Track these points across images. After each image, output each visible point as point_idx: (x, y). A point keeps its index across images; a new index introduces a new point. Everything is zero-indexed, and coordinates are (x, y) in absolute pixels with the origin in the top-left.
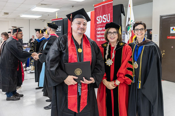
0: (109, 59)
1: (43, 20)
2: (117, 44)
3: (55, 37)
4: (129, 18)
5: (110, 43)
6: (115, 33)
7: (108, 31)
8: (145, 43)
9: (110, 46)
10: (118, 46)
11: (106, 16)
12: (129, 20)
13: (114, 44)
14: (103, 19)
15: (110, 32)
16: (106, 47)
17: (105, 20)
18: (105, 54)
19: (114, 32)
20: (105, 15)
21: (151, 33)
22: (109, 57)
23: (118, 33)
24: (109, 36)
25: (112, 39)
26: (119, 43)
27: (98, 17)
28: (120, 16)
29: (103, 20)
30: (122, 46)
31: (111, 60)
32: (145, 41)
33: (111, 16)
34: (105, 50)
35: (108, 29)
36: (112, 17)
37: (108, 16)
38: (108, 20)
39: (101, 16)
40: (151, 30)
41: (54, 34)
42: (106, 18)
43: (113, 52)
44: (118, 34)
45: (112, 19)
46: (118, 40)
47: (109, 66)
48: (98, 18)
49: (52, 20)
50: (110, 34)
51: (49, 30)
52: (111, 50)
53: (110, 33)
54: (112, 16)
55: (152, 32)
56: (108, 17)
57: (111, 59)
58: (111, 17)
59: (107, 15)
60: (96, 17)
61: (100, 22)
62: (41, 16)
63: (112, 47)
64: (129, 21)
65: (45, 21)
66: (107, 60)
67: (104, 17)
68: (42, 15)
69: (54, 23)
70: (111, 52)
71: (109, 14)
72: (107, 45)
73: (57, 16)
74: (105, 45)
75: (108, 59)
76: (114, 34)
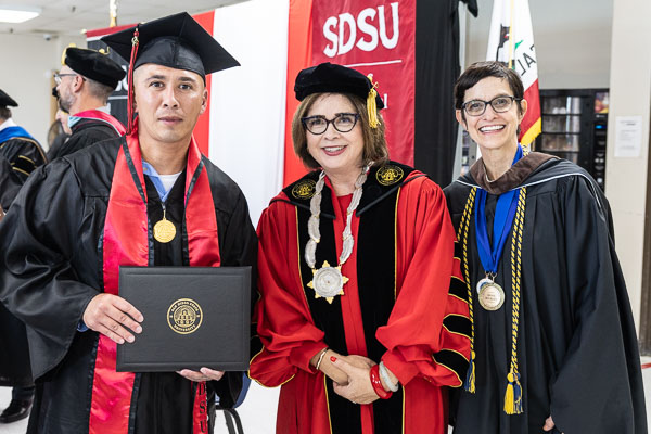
0: (326, 264)
1: (47, 36)
2: (363, 179)
3: (105, 130)
4: (504, 31)
5: (326, 178)
6: (344, 120)
7: (306, 113)
8: (527, 170)
9: (328, 192)
10: (371, 186)
11: (377, 16)
12: (504, 39)
13: (347, 182)
14: (360, 34)
15: (319, 119)
16: (307, 202)
17: (368, 39)
18: (305, 238)
19: (343, 117)
20: (370, 12)
21: (602, 108)
22: (328, 253)
23: (360, 118)
24: (313, 139)
25: (330, 154)
26: (373, 170)
27: (332, 21)
28: (454, 16)
29: (357, 40)
30: (394, 185)
31: (339, 268)
32: (527, 165)
33: (408, 16)
34: (305, 215)
35: (308, 100)
36: (412, 19)
37: (388, 13)
38: (390, 35)
39: (346, 17)
40: (599, 95)
41: (99, 114)
42: (378, 27)
43: (345, 224)
44: (362, 125)
45: (413, 33)
46: (364, 155)
47: (330, 300)
48: (331, 27)
49: (89, 34)
50: (317, 129)
51: (74, 89)
52: (333, 213)
53: (318, 122)
54: (414, 15)
55: (605, 102)
56: (389, 23)
57: (334, 263)
58: (408, 21)
59: (381, 9)
60: (320, 20)
61: (344, 49)
62: (36, 15)
63: (340, 198)
64: (501, 45)
65: (56, 37)
66: (315, 272)
67: (368, 20)
68: (43, 8)
69: (102, 51)
70: (337, 225)
71: (395, 6)
72: (314, 191)
73: (113, 14)
74: (303, 191)
75: (318, 265)
76: (343, 126)
